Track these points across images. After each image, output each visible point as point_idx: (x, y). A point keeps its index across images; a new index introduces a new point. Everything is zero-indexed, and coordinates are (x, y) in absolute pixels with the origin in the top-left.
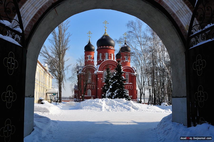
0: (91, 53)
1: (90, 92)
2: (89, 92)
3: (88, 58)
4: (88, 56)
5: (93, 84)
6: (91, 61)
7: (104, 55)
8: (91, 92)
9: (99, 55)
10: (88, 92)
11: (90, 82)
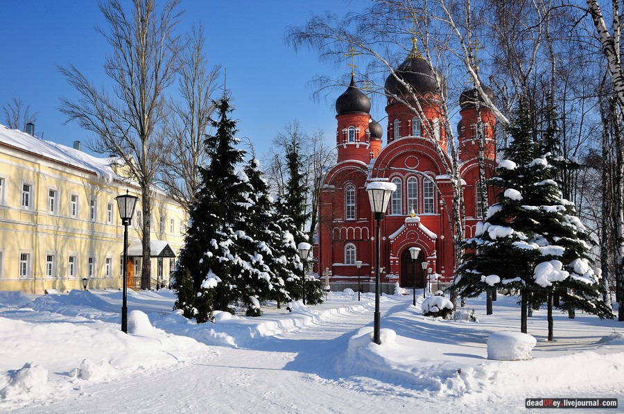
0: (355, 118)
1: (353, 252)
2: (350, 250)
3: (345, 137)
4: (347, 130)
5: (361, 225)
6: (358, 147)
7: (408, 123)
8: (355, 250)
9: (393, 126)
10: (348, 253)
11: (353, 217)
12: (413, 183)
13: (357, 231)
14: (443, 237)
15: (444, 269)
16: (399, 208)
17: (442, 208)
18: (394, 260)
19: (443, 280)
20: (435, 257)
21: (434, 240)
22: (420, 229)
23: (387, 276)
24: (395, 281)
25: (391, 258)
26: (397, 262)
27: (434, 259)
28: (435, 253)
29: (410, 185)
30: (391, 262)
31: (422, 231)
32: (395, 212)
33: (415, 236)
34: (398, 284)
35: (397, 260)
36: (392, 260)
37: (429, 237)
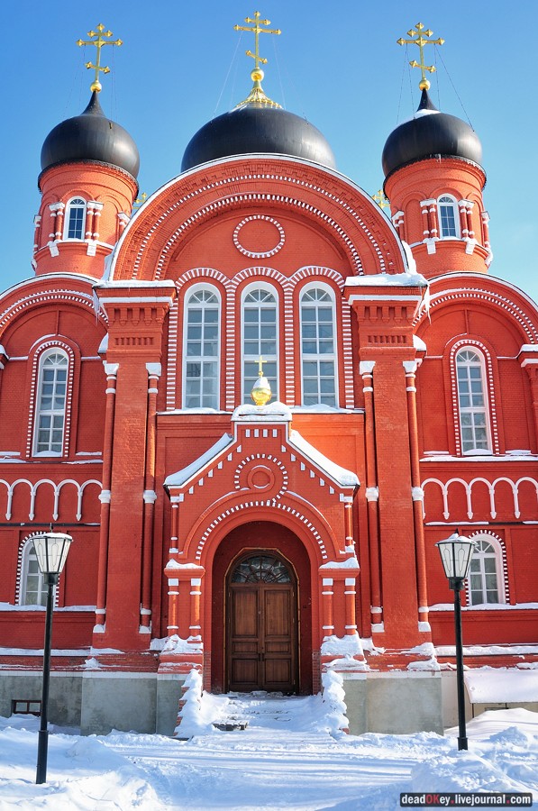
5: (81, 475)
6: (92, 251)
10: (32, 566)
11: (55, 449)
12: (259, 304)
13: (68, 492)
14: (372, 494)
15: (382, 618)
16: (208, 388)
17: (368, 389)
18: (185, 578)
19: (380, 664)
20: (353, 563)
21: (347, 493)
22: (290, 450)
23: (155, 644)
24: (184, 663)
25: (172, 565)
26: (196, 582)
27: (349, 573)
28: (351, 548)
29: (251, 313)
30: (173, 582)
31: (300, 458)
32: (193, 403)
33: (273, 479)
34: (196, 678)
35: (195, 574)
36: (175, 574)
37: (329, 482)
